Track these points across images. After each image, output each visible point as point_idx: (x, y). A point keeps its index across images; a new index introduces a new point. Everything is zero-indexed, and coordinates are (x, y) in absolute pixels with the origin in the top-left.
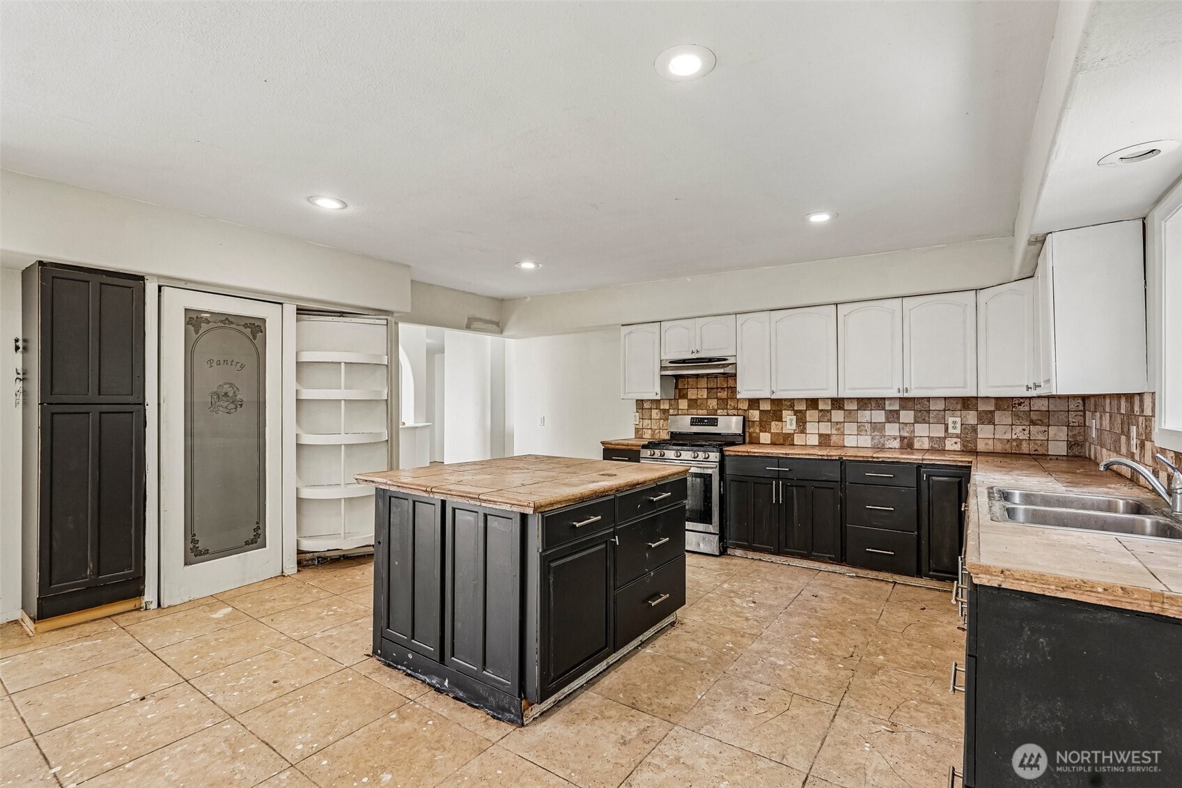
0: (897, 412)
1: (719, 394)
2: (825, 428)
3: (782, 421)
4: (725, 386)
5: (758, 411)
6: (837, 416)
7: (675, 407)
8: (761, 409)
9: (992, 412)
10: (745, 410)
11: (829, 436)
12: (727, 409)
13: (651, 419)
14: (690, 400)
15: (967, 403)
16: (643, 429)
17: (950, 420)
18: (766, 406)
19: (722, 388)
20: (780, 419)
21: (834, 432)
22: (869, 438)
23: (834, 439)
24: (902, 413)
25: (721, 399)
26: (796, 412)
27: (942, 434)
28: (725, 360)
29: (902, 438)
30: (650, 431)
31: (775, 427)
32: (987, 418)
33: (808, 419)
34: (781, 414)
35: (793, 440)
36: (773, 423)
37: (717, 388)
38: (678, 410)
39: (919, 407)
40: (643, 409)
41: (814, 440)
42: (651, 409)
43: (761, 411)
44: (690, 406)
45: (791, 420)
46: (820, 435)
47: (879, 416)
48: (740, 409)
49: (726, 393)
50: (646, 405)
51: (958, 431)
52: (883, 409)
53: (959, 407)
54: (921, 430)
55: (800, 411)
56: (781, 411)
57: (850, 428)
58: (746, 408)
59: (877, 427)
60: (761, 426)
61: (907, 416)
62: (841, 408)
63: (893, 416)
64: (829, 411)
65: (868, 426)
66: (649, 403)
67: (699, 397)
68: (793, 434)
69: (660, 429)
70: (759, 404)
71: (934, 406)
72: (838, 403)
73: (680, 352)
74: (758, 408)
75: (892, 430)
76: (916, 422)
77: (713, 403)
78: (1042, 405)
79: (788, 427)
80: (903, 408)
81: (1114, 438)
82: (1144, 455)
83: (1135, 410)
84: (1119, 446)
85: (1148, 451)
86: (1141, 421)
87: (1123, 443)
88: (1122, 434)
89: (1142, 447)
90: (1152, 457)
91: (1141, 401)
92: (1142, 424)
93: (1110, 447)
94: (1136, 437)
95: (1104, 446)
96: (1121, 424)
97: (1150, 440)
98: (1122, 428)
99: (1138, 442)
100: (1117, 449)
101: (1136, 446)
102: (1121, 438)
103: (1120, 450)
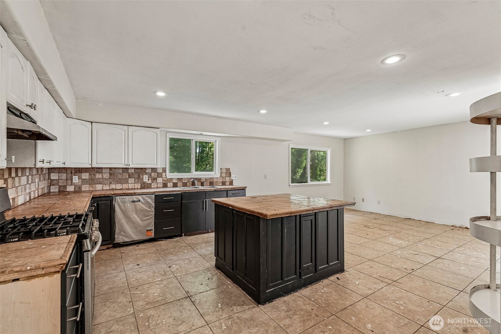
81: (118, 180)
82: (157, 181)
83: (147, 172)
84: (126, 181)
85: (160, 180)
86: (153, 174)
87: (131, 180)
88: (131, 178)
89: (155, 179)
90: (163, 181)
91: (154, 170)
92: (155, 174)
93: (110, 183)
94: (148, 178)
95: (100, 183)
96: (129, 175)
97: (162, 177)
98: (130, 176)
99: (150, 179)
100: (121, 182)
101: (148, 180)
102: (129, 179)
103: (127, 182)
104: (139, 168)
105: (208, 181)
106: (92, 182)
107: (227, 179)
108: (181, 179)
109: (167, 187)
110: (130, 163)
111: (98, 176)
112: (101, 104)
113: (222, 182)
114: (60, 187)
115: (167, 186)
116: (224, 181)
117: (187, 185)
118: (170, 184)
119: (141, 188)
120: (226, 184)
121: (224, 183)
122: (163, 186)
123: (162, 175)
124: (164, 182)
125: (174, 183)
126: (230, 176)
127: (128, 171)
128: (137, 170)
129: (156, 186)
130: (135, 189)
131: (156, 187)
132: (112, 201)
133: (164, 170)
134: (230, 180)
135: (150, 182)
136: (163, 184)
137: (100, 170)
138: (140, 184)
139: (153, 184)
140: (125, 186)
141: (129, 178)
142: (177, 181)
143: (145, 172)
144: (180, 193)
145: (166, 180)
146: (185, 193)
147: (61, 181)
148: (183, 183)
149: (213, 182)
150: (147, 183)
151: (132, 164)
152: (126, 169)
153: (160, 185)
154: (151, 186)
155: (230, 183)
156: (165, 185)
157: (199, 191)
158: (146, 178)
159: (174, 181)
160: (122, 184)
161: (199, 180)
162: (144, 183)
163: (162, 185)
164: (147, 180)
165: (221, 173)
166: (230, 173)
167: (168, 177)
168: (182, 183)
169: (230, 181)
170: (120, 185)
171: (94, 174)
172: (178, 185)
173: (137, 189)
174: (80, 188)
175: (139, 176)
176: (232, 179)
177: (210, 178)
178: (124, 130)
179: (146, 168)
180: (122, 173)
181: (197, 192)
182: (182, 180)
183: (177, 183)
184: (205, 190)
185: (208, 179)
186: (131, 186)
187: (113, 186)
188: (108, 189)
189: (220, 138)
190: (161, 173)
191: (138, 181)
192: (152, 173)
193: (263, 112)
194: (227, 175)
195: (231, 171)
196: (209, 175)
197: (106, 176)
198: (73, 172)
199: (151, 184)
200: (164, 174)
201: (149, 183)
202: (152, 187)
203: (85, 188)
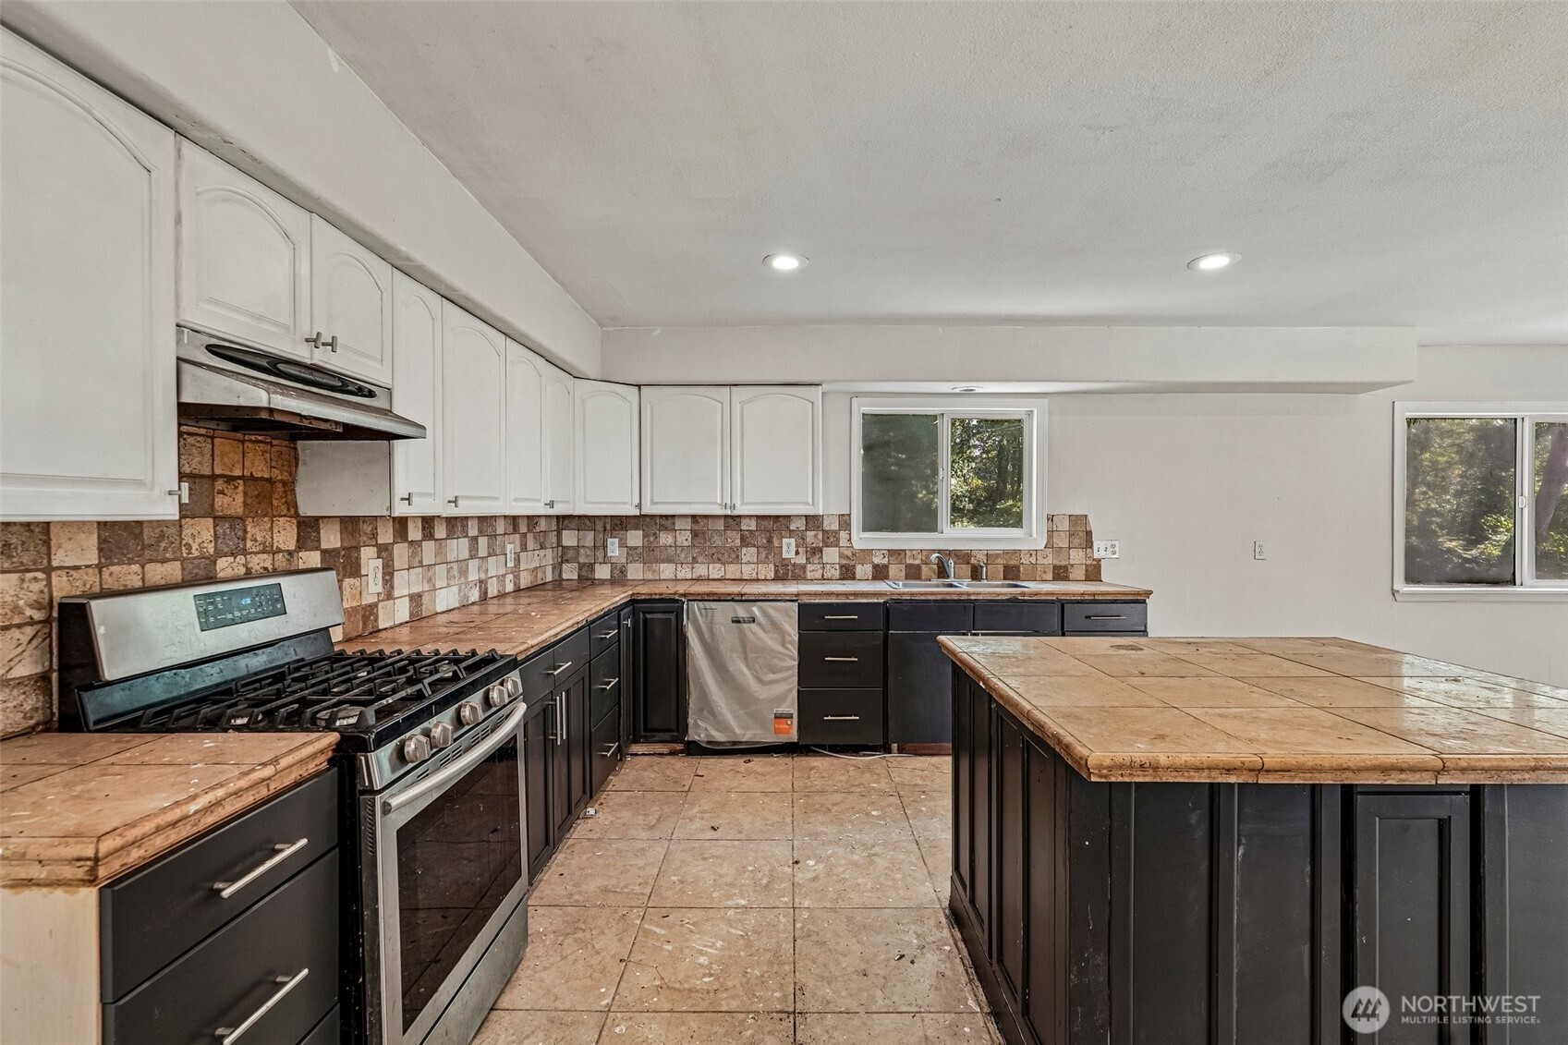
0: (476, 542)
1: (219, 500)
2: (416, 581)
3: (360, 576)
4: (237, 473)
5: (318, 554)
6: (428, 554)
8: (324, 546)
9: (526, 537)
10: (290, 553)
11: (419, 596)
12: (245, 552)
17: (508, 549)
18: (332, 537)
19: (230, 479)
20: (355, 570)
21: (427, 587)
22: (455, 590)
23: (426, 600)
24: (480, 542)
25: (224, 518)
26: (380, 551)
27: (505, 571)
28: (371, 394)
29: (481, 583)
31: (347, 592)
32: (524, 546)
33: (396, 565)
34: (358, 558)
35: (376, 619)
36: (345, 583)
37: (214, 477)
39: (490, 532)
41: (402, 611)
43: (323, 553)
45: (375, 570)
46: (411, 598)
47: (463, 550)
48: (279, 551)
49: (240, 499)
51: (512, 565)
52: (466, 537)
53: (512, 528)
54: (492, 568)
55: (384, 547)
56: (357, 549)
57: (441, 574)
58: (292, 547)
59: (463, 569)
61: (482, 547)
62: (431, 538)
63: (473, 550)
64: (419, 545)
65: (455, 569)
68: (375, 605)
70: (319, 533)
71: (498, 529)
72: (427, 526)
73: (260, 318)
74: (317, 546)
75: (473, 571)
76: (489, 556)
79: (371, 586)
80: (480, 534)
81: (714, 551)
82: (821, 557)
83: (793, 527)
84: (733, 556)
85: (831, 555)
86: (810, 534)
87: (749, 554)
88: (747, 546)
89: (815, 552)
90: (840, 557)
91: (813, 521)
92: (816, 536)
93: (695, 560)
94: (797, 546)
95: (669, 560)
96: (742, 539)
97: (837, 546)
98: (745, 542)
99: (801, 550)
100: (723, 560)
101: (797, 553)
102: (744, 550)
103: (737, 560)
104: (770, 516)
106: (649, 555)
107: (1077, 557)
108: (899, 554)
109: (854, 579)
110: (738, 503)
111: (665, 539)
112: (659, 331)
113: (1055, 567)
114: (581, 566)
115: (854, 574)
116: (1063, 563)
117: (920, 574)
118: (863, 570)
119: (777, 579)
120: (1071, 577)
121: (1061, 574)
122: (841, 574)
123: (838, 540)
124: (844, 562)
125: (876, 567)
126: (1089, 543)
127: (739, 524)
128: (765, 523)
129: (818, 574)
130: (758, 580)
131: (820, 577)
132: (680, 613)
133: (845, 522)
134: (1089, 562)
135: (801, 560)
136: (841, 567)
137: (668, 523)
138: (772, 566)
139: (809, 567)
140: (733, 571)
141: (742, 546)
142: (885, 561)
143: (788, 528)
144: (882, 601)
145: (850, 554)
146: (898, 602)
147: (582, 551)
148: (909, 567)
149: (1019, 567)
150: (794, 565)
151: (743, 503)
152: (733, 520)
153: (833, 571)
154: (805, 572)
155: (1086, 571)
156: (847, 573)
157: (948, 597)
158: (788, 548)
159: (877, 560)
160: (724, 564)
161: (963, 557)
162: (785, 563)
163: (838, 572)
164: (792, 555)
165: (1051, 533)
166: (1089, 534)
167: (856, 546)
168: (903, 567)
169: (1087, 566)
170: (718, 566)
171: (655, 534)
172: (891, 573)
173: (766, 580)
174: (623, 572)
175: (770, 541)
176: (1096, 556)
177: (1006, 552)
178: (721, 399)
179: (790, 516)
180: (725, 530)
181: (943, 601)
182: (903, 556)
183: (886, 567)
184: (973, 598)
185: (997, 556)
186: (747, 571)
187: (701, 570)
188: (689, 576)
189: (1045, 401)
190: (836, 533)
191: (767, 557)
192: (806, 530)
193: (1214, 262)
194: (1076, 541)
195: (1094, 526)
196: (999, 540)
197: (684, 538)
198: (608, 528)
199: (803, 567)
200: (843, 535)
201: (800, 565)
202: (809, 575)
203: (635, 571)
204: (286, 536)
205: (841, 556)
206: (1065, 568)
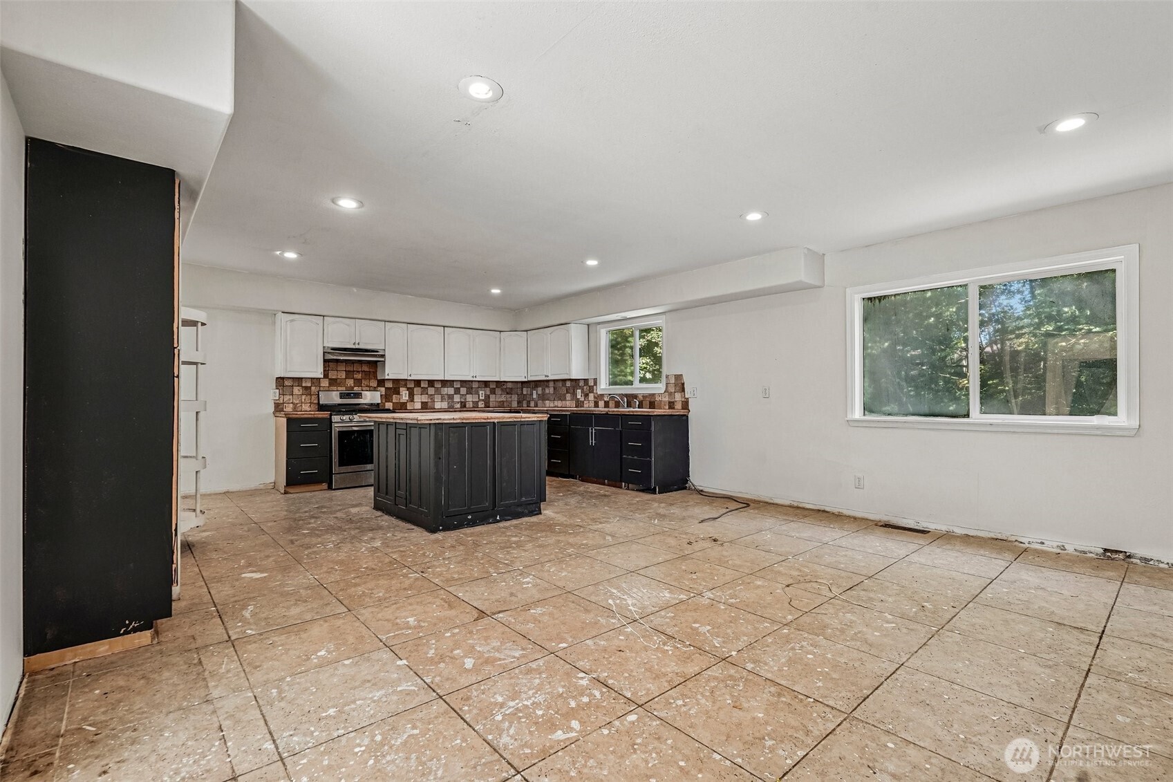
0: (459, 388)
1: (355, 376)
2: (425, 398)
3: (400, 395)
5: (384, 389)
6: (431, 391)
7: (316, 385)
9: (495, 389)
10: (375, 387)
11: (427, 402)
12: (361, 386)
13: (292, 395)
14: (330, 379)
15: (486, 384)
16: (283, 403)
17: (481, 392)
18: (389, 385)
19: (358, 372)
20: (398, 393)
21: (430, 400)
22: (446, 403)
23: (429, 404)
24: (461, 389)
25: (356, 379)
26: (408, 389)
27: (477, 400)
28: (377, 352)
29: (461, 402)
30: (291, 405)
31: (395, 398)
32: (493, 392)
33: (415, 393)
34: (399, 390)
35: (406, 406)
36: (394, 396)
37: (354, 371)
38: (320, 387)
39: (467, 386)
40: (284, 386)
42: (293, 386)
43: (386, 388)
44: (330, 384)
45: (406, 394)
46: (422, 403)
47: (451, 391)
48: (371, 387)
49: (360, 375)
50: (287, 383)
51: (483, 398)
52: (453, 387)
53: (483, 386)
54: (469, 398)
55: (410, 388)
56: (399, 387)
57: (438, 398)
59: (451, 397)
60: (386, 398)
61: (463, 391)
62: (433, 386)
63: (457, 391)
64: (427, 388)
65: (446, 397)
66: (290, 380)
67: (339, 377)
68: (406, 403)
69: (302, 403)
70: (385, 383)
71: (475, 385)
72: (431, 383)
73: (341, 342)
74: (384, 386)
75: (457, 398)
76: (467, 394)
77: (350, 382)
78: (510, 385)
79: (404, 398)
80: (462, 386)
81: (560, 395)
82: (588, 398)
83: (580, 384)
85: (591, 396)
86: (585, 387)
87: (568, 395)
89: (586, 395)
91: (586, 381)
92: (587, 388)
93: (554, 400)
94: (582, 392)
95: (548, 400)
96: (567, 389)
97: (593, 392)
98: (567, 392)
99: (583, 394)
101: (582, 396)
103: (565, 399)
104: (574, 380)
105: (648, 399)
106: (544, 396)
107: (678, 397)
111: (547, 390)
113: (669, 402)
115: (598, 405)
116: (672, 401)
118: (601, 403)
120: (676, 407)
121: (671, 406)
122: (594, 404)
123: (593, 390)
125: (605, 401)
126: (683, 390)
127: (567, 383)
128: (573, 382)
129: (587, 405)
133: (595, 381)
134: (683, 400)
135: (583, 399)
136: (595, 401)
137: (548, 384)
138: (575, 402)
139: (585, 402)
140: (564, 404)
142: (608, 399)
145: (597, 396)
146: (574, 413)
147: (527, 395)
148: (616, 402)
149: (655, 402)
150: (581, 401)
151: (551, 374)
152: (564, 381)
153: (591, 402)
154: (584, 404)
155: (682, 404)
156: (596, 404)
158: (579, 393)
159: (606, 399)
162: (578, 400)
164: (580, 396)
165: (667, 384)
166: (683, 384)
167: (599, 393)
168: (614, 401)
170: (560, 402)
171: (544, 389)
172: (610, 405)
173: (573, 408)
174: (537, 404)
175: (574, 390)
176: (686, 396)
177: (652, 395)
179: (580, 379)
180: (562, 387)
183: (609, 401)
185: (647, 397)
187: (556, 403)
188: (553, 406)
190: (593, 386)
191: (573, 397)
195: (686, 379)
197: (552, 390)
198: (534, 386)
199: (583, 402)
200: (595, 387)
203: (540, 403)
204: (374, 383)
205: (595, 397)
206: (673, 403)
